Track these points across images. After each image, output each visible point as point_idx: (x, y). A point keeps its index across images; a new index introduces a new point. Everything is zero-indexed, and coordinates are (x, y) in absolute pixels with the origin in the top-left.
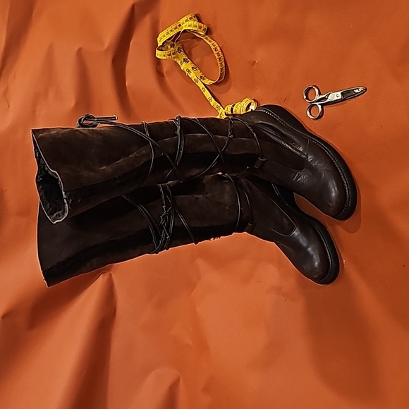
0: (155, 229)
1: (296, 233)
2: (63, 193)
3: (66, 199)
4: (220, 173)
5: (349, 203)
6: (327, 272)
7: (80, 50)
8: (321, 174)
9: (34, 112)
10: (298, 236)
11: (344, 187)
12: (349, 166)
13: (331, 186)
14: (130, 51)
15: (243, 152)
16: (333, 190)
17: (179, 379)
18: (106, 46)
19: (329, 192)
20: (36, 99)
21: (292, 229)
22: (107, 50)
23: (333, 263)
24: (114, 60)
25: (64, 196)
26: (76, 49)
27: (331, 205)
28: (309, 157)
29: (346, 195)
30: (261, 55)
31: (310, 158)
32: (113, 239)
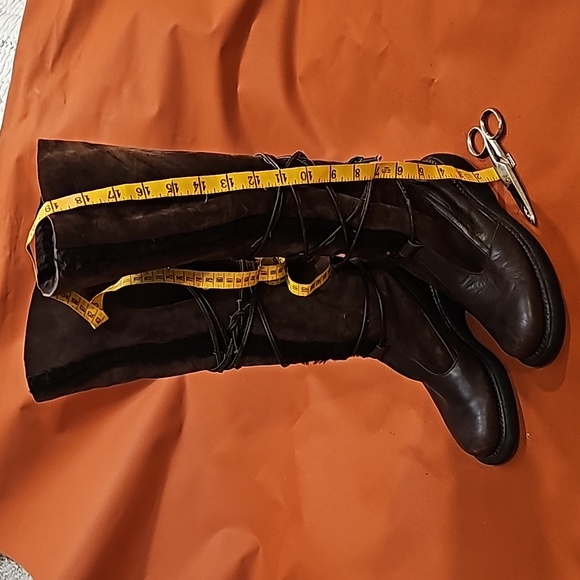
0: (219, 335)
1: (454, 373)
2: (55, 250)
3: (57, 261)
4: (343, 256)
5: (549, 342)
6: (497, 447)
7: (175, 29)
8: (508, 285)
9: (98, 115)
10: (457, 378)
11: (544, 313)
12: (559, 279)
13: (523, 308)
14: (250, 38)
15: (382, 227)
16: (525, 315)
17: (258, 550)
18: (215, 26)
19: (517, 317)
20: (104, 96)
21: (449, 366)
22: (214, 33)
23: (509, 435)
24: (224, 51)
25: (56, 256)
26: (170, 27)
27: (517, 340)
28: (495, 253)
29: (545, 328)
30: (444, 70)
31: (496, 255)
32: (148, 342)
